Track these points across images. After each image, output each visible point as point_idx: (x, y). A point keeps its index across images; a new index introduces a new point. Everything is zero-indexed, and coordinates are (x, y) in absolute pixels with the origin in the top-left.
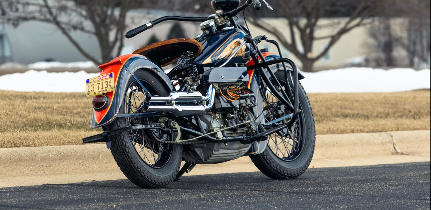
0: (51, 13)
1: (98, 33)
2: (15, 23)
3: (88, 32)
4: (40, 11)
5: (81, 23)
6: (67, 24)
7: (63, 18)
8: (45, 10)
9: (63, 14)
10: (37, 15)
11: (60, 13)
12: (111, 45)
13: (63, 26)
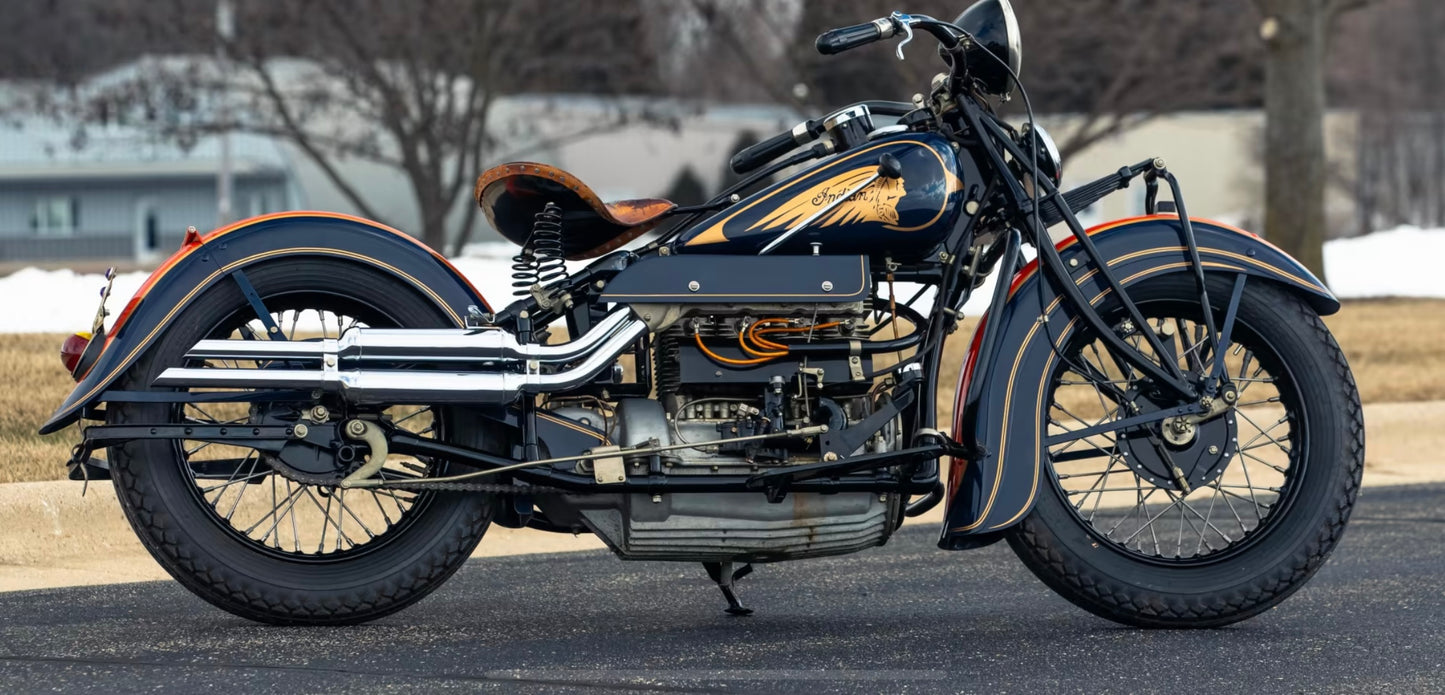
0: (282, 110)
1: (410, 164)
2: (187, 139)
3: (389, 162)
4: (254, 107)
5: (372, 137)
6: (328, 141)
7: (320, 125)
8: (266, 103)
9: (319, 112)
10: (244, 116)
11: (313, 111)
12: (445, 195)
13: (319, 146)
